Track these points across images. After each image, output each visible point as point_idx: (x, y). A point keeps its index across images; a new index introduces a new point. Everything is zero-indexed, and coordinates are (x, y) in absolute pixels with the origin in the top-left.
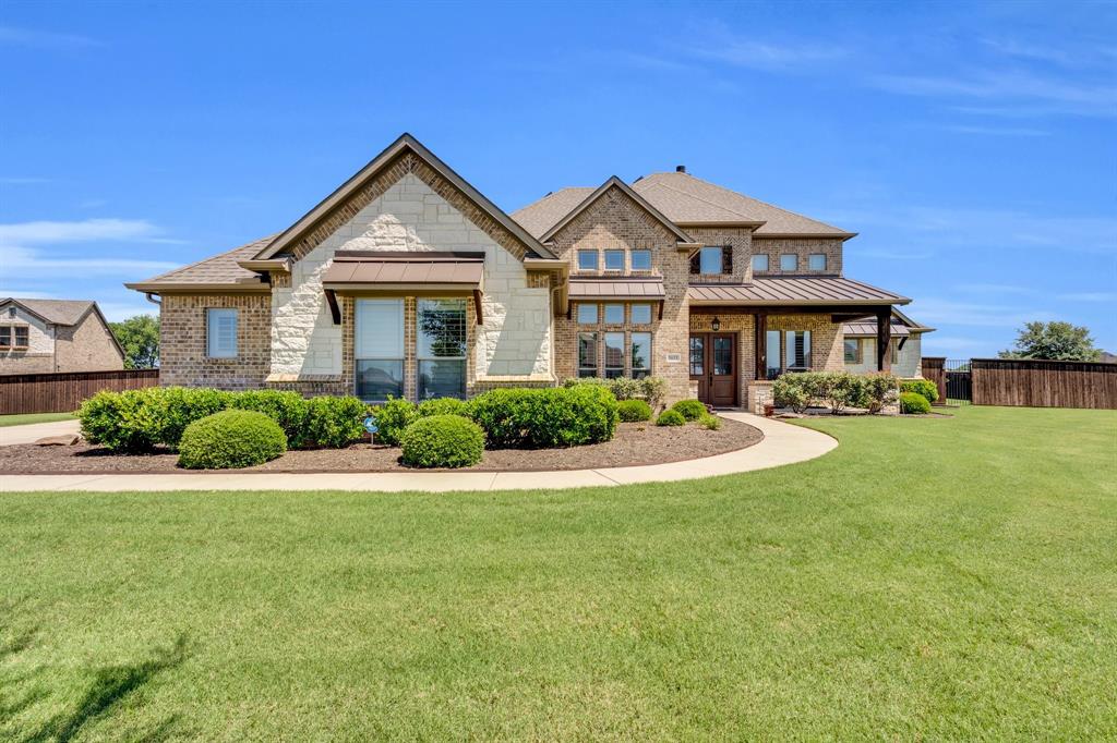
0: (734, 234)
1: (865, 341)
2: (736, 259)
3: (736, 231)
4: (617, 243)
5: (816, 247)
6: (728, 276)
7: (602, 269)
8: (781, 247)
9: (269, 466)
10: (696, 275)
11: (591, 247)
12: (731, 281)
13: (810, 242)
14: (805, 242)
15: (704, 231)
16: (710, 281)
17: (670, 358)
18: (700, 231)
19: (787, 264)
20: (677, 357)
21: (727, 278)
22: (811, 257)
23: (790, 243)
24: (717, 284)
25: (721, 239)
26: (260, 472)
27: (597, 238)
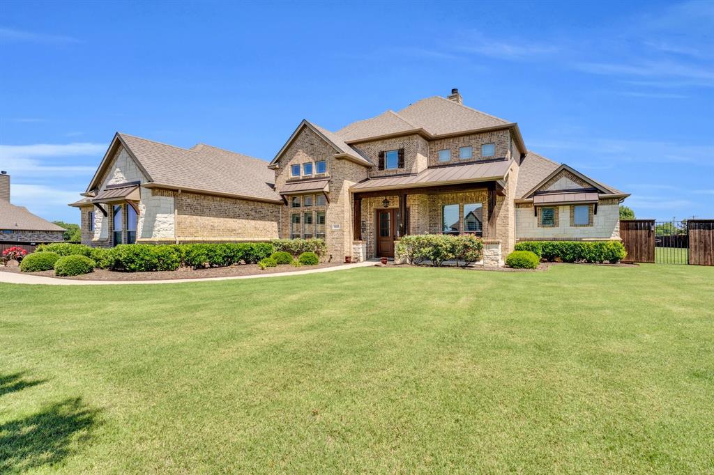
0: (405, 140)
1: (561, 208)
2: (407, 157)
3: (407, 137)
4: (308, 159)
5: (486, 138)
6: (401, 170)
7: (303, 174)
8: (460, 142)
9: (41, 272)
10: (382, 171)
11: (296, 163)
12: (404, 172)
13: (481, 136)
14: (478, 136)
15: (387, 141)
16: (391, 174)
17: (335, 226)
18: (385, 141)
19: (465, 155)
20: (338, 226)
21: (401, 171)
22: (483, 147)
23: (466, 139)
24: (395, 175)
25: (396, 145)
26: (36, 275)
27: (299, 157)
